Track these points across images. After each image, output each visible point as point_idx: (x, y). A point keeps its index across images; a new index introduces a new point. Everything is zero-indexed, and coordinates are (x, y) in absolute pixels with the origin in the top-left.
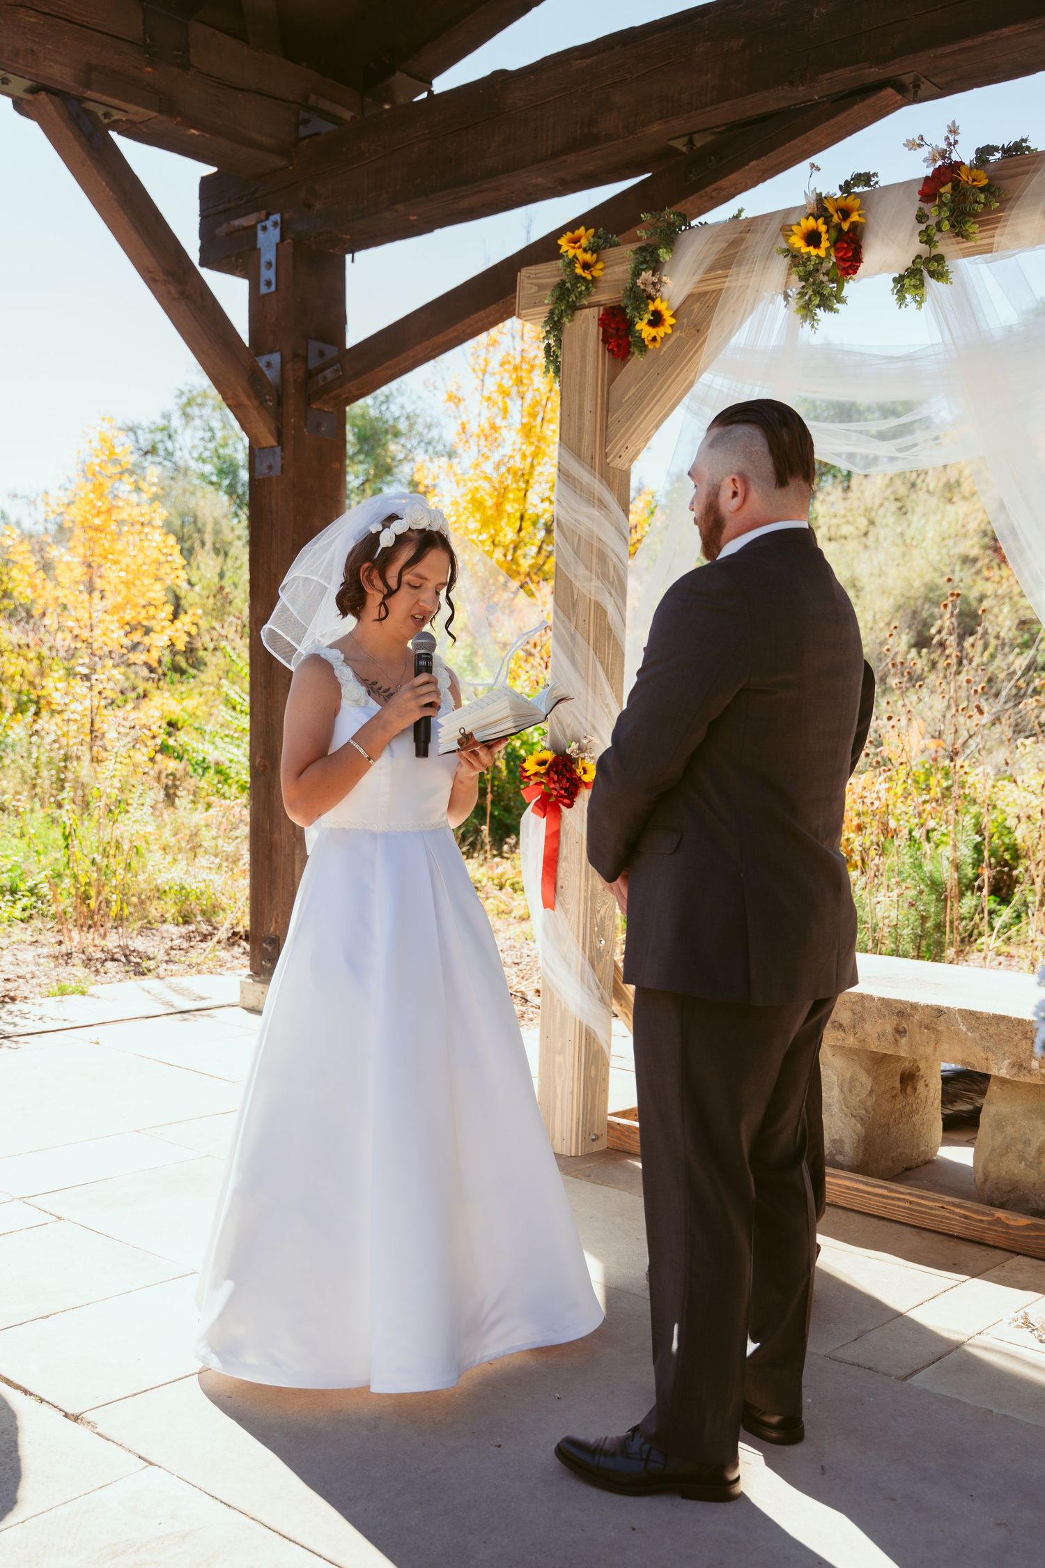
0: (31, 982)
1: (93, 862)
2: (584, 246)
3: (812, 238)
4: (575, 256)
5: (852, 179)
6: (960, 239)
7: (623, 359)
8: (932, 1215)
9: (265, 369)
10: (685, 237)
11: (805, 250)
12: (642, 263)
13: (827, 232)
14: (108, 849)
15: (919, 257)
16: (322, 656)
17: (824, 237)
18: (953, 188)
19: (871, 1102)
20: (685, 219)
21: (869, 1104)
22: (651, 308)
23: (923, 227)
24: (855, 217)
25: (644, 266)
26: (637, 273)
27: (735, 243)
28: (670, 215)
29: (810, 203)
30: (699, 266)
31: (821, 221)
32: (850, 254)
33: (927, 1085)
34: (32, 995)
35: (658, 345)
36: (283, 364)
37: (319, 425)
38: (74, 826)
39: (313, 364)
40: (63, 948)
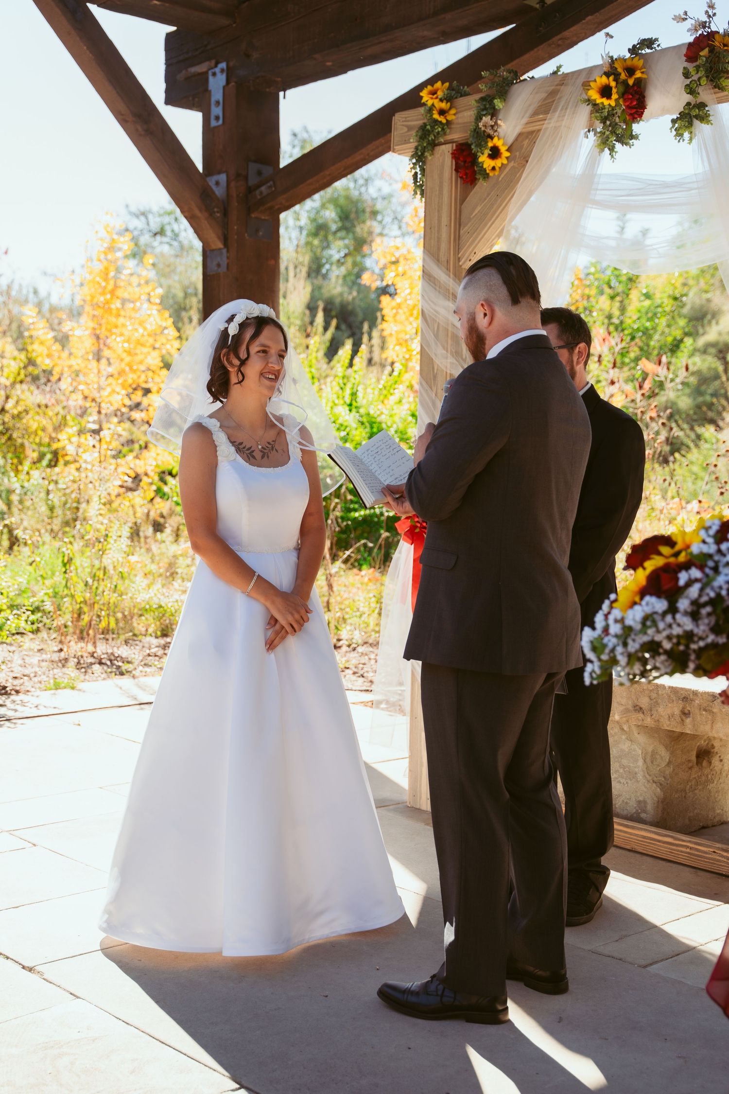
0: (33, 679)
1: (86, 584)
2: (440, 97)
3: (606, 92)
4: (433, 105)
5: (638, 44)
6: (717, 90)
7: (471, 184)
8: (706, 858)
9: (214, 188)
10: (516, 88)
11: (599, 101)
12: (483, 110)
13: (616, 87)
14: (98, 574)
15: (688, 104)
16: (204, 424)
17: (614, 90)
18: (710, 52)
19: (668, 771)
20: (516, 75)
21: (667, 772)
22: (490, 144)
23: (688, 81)
24: (638, 75)
25: (484, 113)
26: (479, 118)
27: (553, 94)
28: (503, 72)
29: (605, 63)
30: (526, 112)
31: (611, 78)
32: (635, 103)
33: (721, 761)
34: (33, 690)
35: (497, 173)
36: (228, 182)
37: (257, 231)
38: (71, 555)
39: (253, 181)
40: (62, 655)
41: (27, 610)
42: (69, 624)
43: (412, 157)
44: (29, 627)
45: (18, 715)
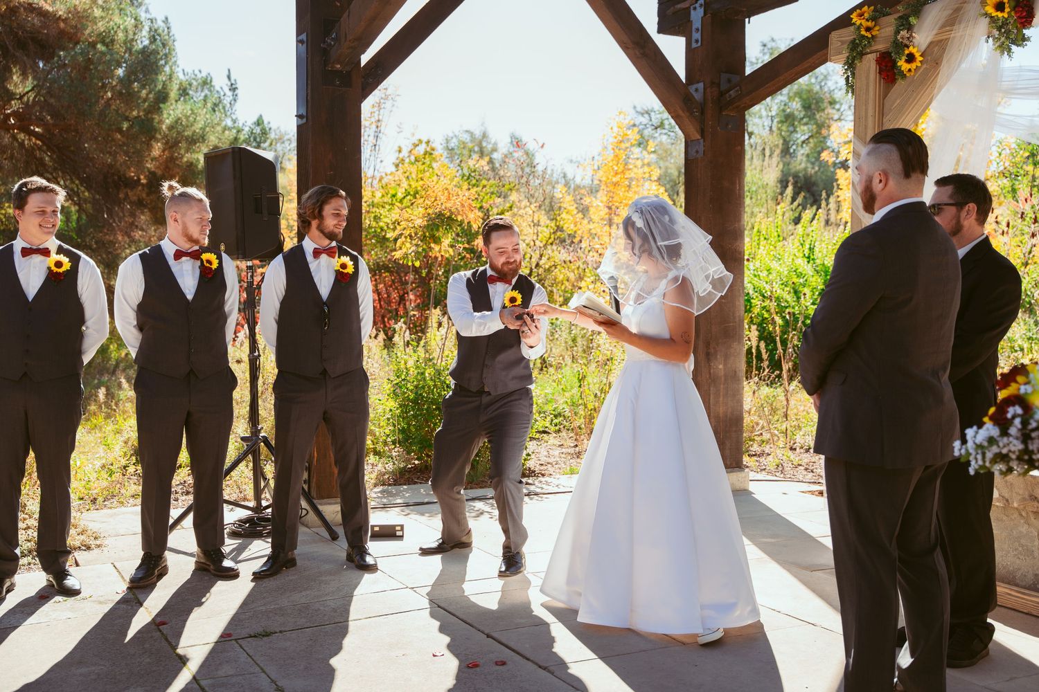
0: (555, 466)
1: (596, 396)
2: (866, 18)
3: (1000, 7)
7: (892, 83)
9: (694, 94)
10: (928, 8)
11: (995, 14)
12: (900, 26)
13: (1008, 2)
17: (1007, 5)
22: (907, 52)
25: (902, 28)
26: (897, 32)
27: (957, 10)
30: (936, 25)
32: (1025, 14)
34: (554, 474)
35: (912, 74)
36: (705, 89)
37: (727, 124)
38: (584, 374)
39: (724, 87)
40: (577, 449)
41: (551, 414)
42: (583, 426)
43: (845, 64)
44: (553, 428)
45: (543, 491)
